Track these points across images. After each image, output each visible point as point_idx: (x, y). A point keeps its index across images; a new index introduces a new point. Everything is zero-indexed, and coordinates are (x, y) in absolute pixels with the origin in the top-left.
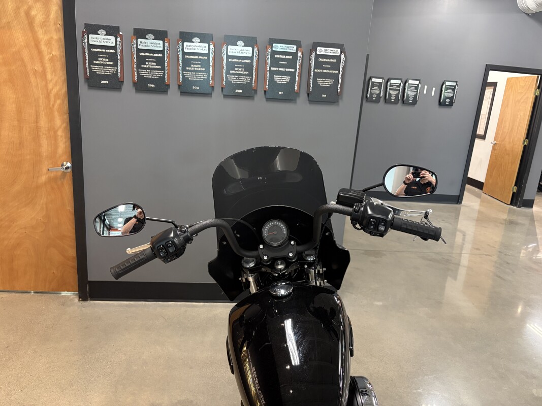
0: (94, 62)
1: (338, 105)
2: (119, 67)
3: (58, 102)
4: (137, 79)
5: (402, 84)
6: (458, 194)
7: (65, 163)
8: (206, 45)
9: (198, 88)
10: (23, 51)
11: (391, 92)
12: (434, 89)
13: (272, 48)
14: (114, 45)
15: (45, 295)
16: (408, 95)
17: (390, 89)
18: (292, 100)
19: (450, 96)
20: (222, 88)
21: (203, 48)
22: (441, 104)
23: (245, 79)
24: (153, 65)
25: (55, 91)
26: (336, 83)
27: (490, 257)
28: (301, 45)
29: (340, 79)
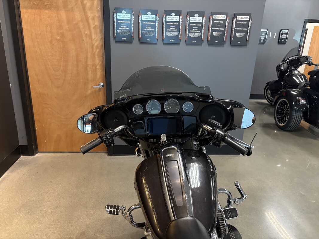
0: (119, 28)
1: (246, 47)
3: (98, 50)
4: (141, 37)
8: (178, 17)
9: (173, 40)
10: (80, 23)
12: (275, 34)
13: (213, 18)
14: (130, 19)
18: (222, 45)
19: (285, 38)
22: (280, 42)
23: (198, 35)
24: (150, 29)
25: (96, 44)
26: (246, 35)
28: (228, 15)
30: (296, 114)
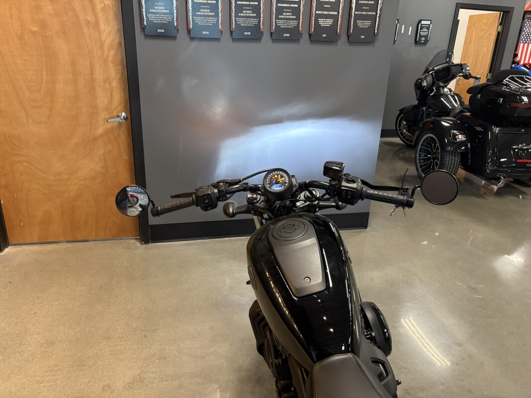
0: (151, 10)
1: (374, 45)
2: (175, 15)
3: (112, 53)
4: (192, 27)
7: (120, 114)
9: (249, 33)
12: (411, 28)
18: (333, 42)
19: (425, 35)
22: (416, 42)
23: (293, 24)
24: (207, 12)
26: (374, 24)
30: (450, 159)
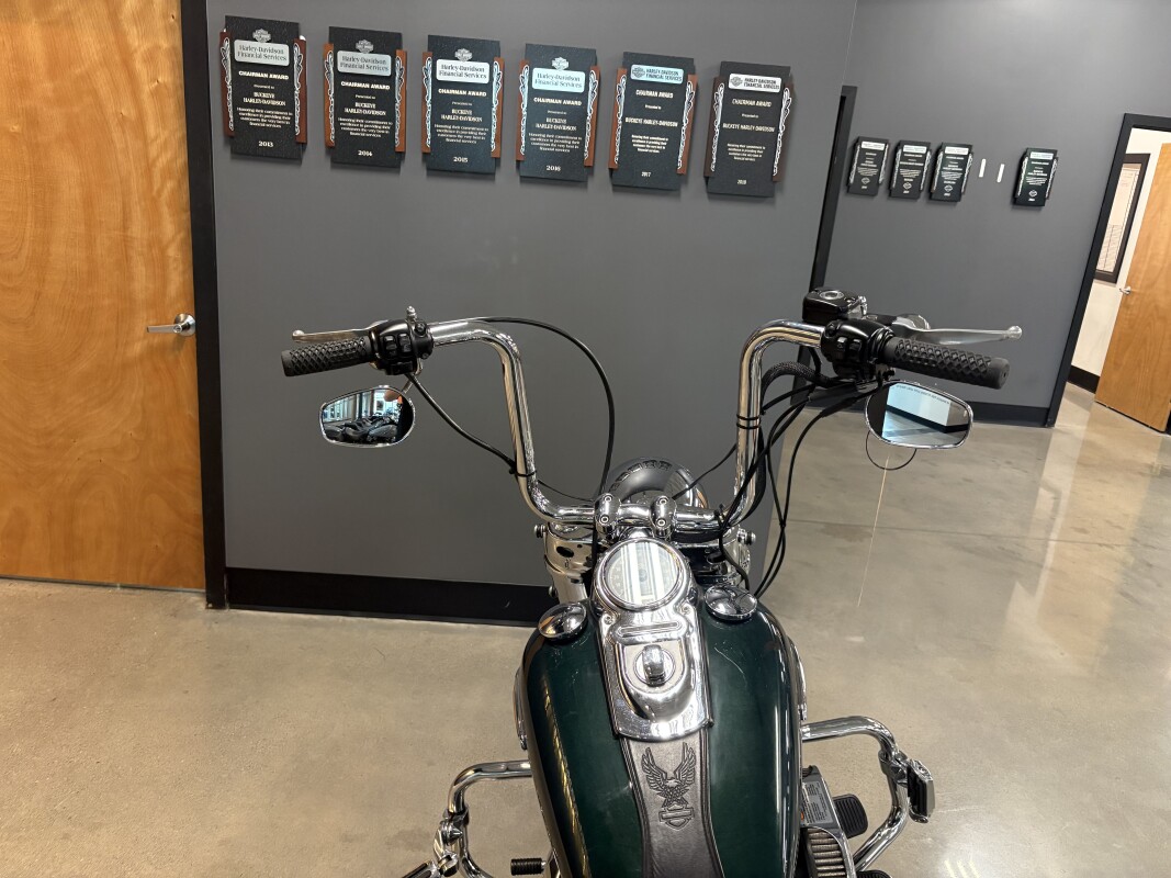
0: (246, 100)
1: (773, 203)
2: (297, 112)
3: (170, 185)
4: (335, 139)
5: (929, 154)
6: (1047, 406)
7: (182, 316)
8: (486, 66)
9: (465, 160)
10: (98, 74)
11: (904, 172)
12: (1002, 166)
13: (629, 74)
14: (286, 63)
15: (138, 592)
16: (941, 179)
17: (901, 166)
18: (671, 190)
19: (1039, 184)
20: (518, 162)
21: (478, 72)
22: (1018, 201)
23: (570, 143)
24: (369, 108)
25: (162, 161)
26: (770, 153)
27: (1110, 550)
28: (694, 69)
29: (779, 146)
